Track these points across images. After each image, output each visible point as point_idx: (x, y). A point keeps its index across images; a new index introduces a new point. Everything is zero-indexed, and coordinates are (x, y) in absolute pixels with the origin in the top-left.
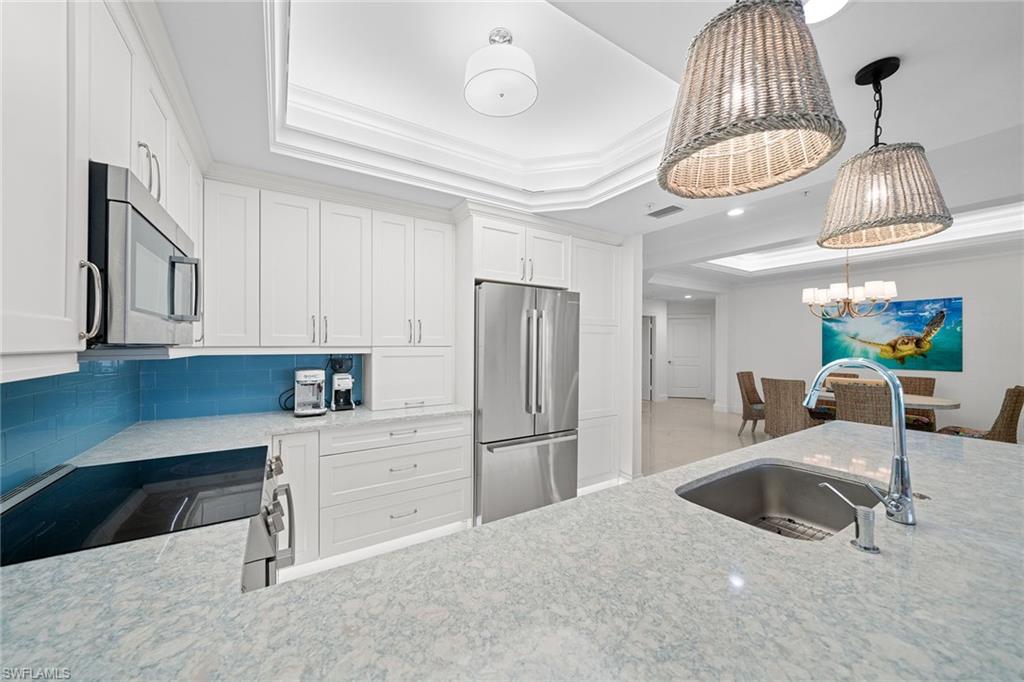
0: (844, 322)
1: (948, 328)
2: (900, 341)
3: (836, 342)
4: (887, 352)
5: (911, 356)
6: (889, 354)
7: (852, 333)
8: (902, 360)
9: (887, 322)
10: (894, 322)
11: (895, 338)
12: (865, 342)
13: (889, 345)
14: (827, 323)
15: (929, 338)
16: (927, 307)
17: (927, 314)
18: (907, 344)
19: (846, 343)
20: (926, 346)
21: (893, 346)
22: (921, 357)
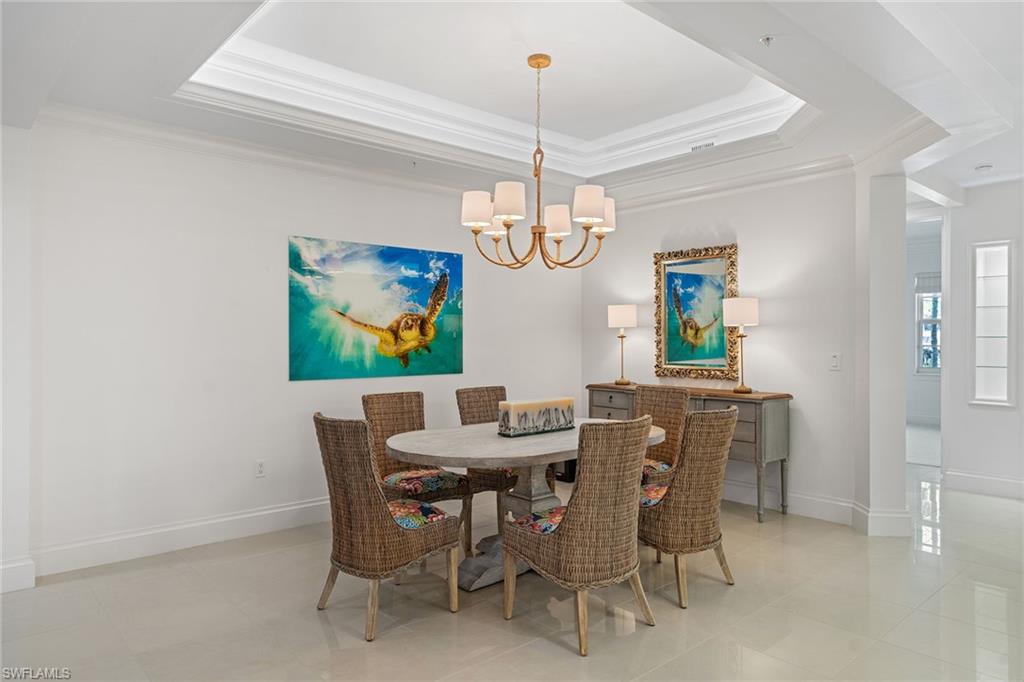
2: (403, 323)
4: (388, 343)
5: (416, 350)
6: (390, 350)
8: (404, 357)
11: (398, 316)
12: (358, 323)
13: (391, 329)
15: (434, 319)
18: (411, 328)
20: (431, 333)
21: (395, 333)
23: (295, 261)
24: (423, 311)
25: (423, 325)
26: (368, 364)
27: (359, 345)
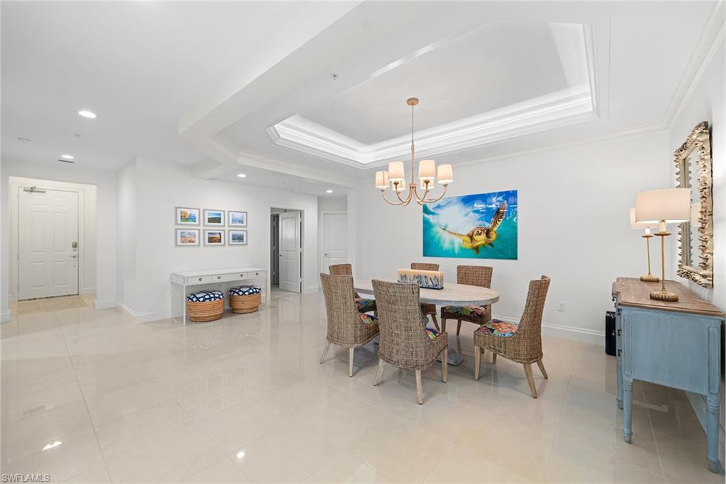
0: (438, 214)
1: (507, 219)
2: (475, 232)
3: (433, 234)
4: (467, 242)
5: (484, 245)
6: (468, 245)
7: (443, 225)
8: (477, 249)
9: (467, 215)
10: (472, 214)
11: (472, 229)
12: (452, 233)
13: (469, 235)
14: (426, 216)
15: (495, 229)
16: (494, 199)
17: (494, 206)
18: (480, 234)
19: (439, 235)
20: (494, 236)
21: (471, 237)
22: (490, 247)
23: (426, 210)
24: (488, 225)
25: (488, 233)
26: (456, 251)
27: (452, 243)
